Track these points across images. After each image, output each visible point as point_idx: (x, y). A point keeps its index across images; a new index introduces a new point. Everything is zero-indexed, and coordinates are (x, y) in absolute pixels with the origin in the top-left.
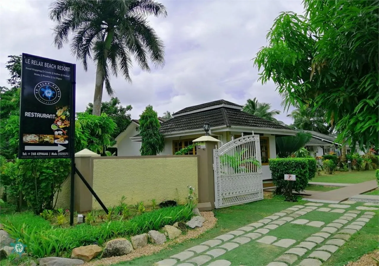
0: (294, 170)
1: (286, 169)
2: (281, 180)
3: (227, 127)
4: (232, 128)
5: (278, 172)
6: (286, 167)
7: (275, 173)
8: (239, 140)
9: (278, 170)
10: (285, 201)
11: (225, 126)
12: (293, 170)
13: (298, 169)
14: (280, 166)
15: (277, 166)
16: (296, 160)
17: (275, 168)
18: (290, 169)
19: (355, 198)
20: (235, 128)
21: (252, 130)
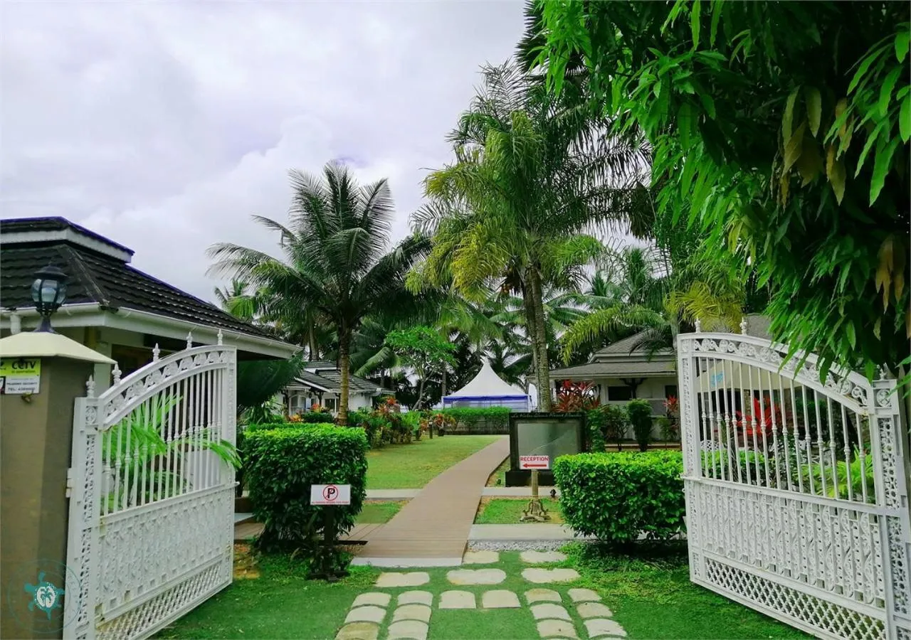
0: (337, 467)
1: (311, 467)
2: (289, 505)
3: (103, 308)
4: (121, 317)
5: (283, 477)
6: (311, 459)
7: (272, 482)
8: (178, 362)
9: (285, 470)
10: (309, 577)
11: (95, 305)
12: (332, 469)
13: (346, 463)
14: (289, 457)
15: (281, 457)
16: (341, 436)
17: (275, 463)
18: (323, 466)
19: (486, 540)
20: (133, 319)
21: (186, 330)
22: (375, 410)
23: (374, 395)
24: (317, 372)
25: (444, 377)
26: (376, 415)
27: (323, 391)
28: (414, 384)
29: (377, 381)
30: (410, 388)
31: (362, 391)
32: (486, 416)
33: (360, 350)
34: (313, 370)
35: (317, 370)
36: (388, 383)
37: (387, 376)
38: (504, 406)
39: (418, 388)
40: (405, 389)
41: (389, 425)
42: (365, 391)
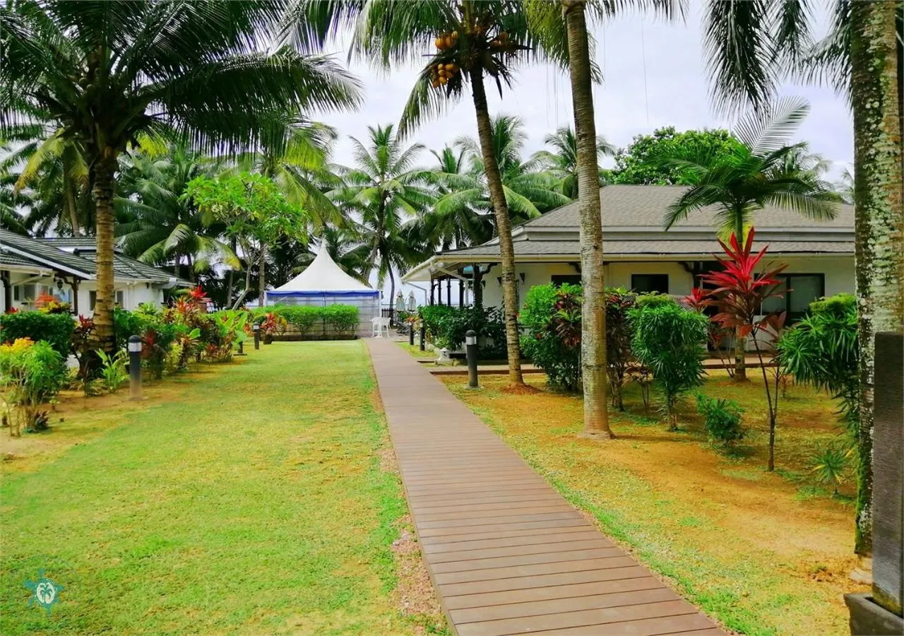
22: (169, 307)
23: (166, 287)
24: (77, 253)
25: (262, 268)
26: (169, 318)
27: (81, 278)
28: (221, 276)
29: (170, 270)
30: (216, 281)
31: (147, 280)
32: (323, 316)
33: (145, 227)
34: (71, 250)
35: (76, 249)
36: (185, 272)
37: (183, 265)
38: (346, 304)
39: (226, 281)
40: (208, 282)
41: (195, 333)
42: (152, 280)
